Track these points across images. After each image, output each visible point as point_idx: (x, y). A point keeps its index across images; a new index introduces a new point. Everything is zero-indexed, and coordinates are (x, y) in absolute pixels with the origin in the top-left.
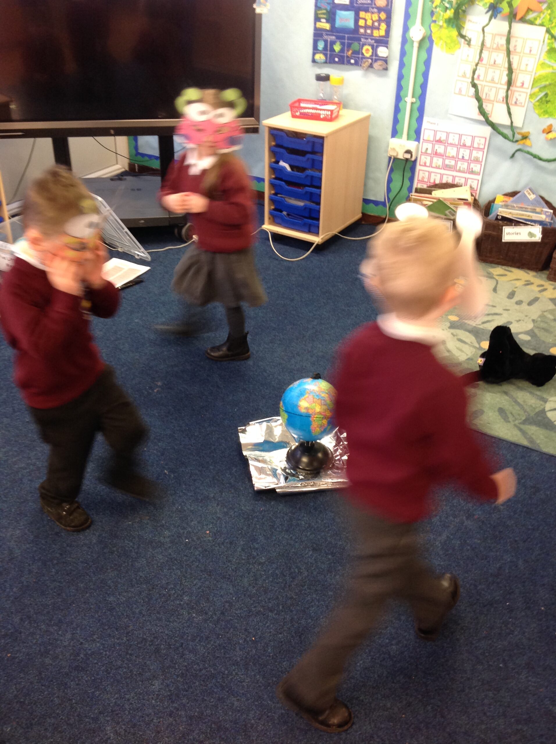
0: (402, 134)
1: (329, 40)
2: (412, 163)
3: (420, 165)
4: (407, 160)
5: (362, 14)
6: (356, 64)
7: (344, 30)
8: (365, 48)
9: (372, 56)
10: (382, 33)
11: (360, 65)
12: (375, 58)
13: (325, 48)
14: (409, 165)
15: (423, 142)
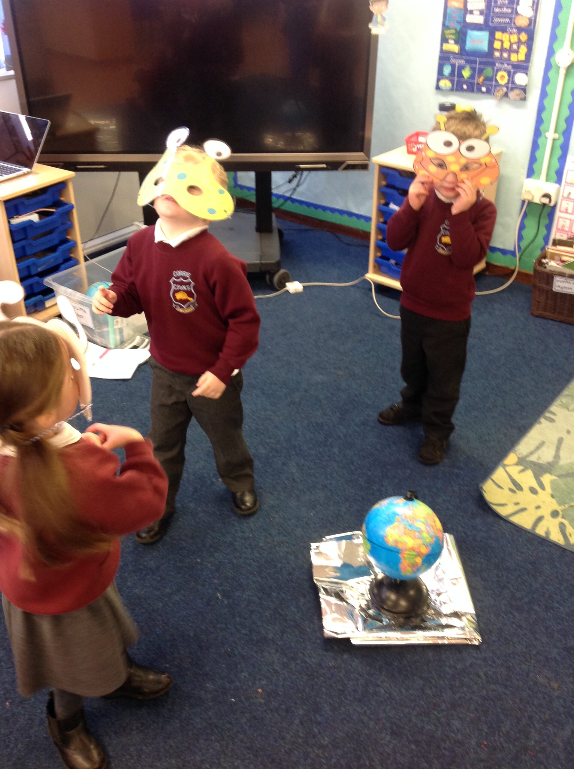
0: (540, 174)
1: (457, 65)
2: (550, 209)
3: (560, 211)
4: (544, 205)
5: (498, 35)
6: (489, 92)
7: (476, 53)
8: (500, 74)
9: (508, 83)
10: (522, 56)
11: (492, 94)
12: (512, 85)
13: (452, 73)
14: (546, 211)
15: (565, 185)
